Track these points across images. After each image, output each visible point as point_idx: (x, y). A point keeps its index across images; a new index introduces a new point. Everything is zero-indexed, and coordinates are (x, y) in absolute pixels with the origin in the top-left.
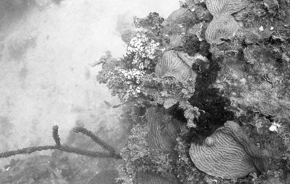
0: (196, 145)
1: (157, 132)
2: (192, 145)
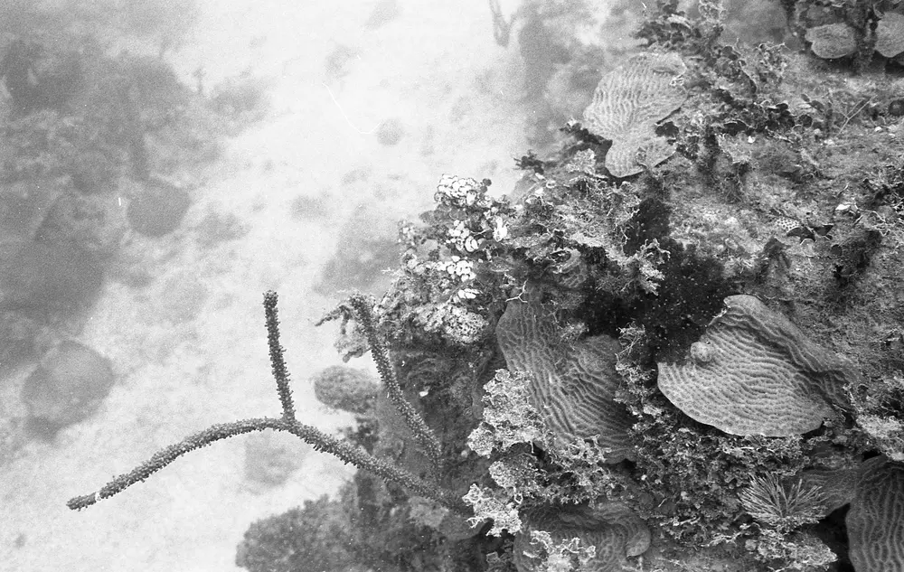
0: (670, 364)
1: (551, 389)
2: (661, 366)
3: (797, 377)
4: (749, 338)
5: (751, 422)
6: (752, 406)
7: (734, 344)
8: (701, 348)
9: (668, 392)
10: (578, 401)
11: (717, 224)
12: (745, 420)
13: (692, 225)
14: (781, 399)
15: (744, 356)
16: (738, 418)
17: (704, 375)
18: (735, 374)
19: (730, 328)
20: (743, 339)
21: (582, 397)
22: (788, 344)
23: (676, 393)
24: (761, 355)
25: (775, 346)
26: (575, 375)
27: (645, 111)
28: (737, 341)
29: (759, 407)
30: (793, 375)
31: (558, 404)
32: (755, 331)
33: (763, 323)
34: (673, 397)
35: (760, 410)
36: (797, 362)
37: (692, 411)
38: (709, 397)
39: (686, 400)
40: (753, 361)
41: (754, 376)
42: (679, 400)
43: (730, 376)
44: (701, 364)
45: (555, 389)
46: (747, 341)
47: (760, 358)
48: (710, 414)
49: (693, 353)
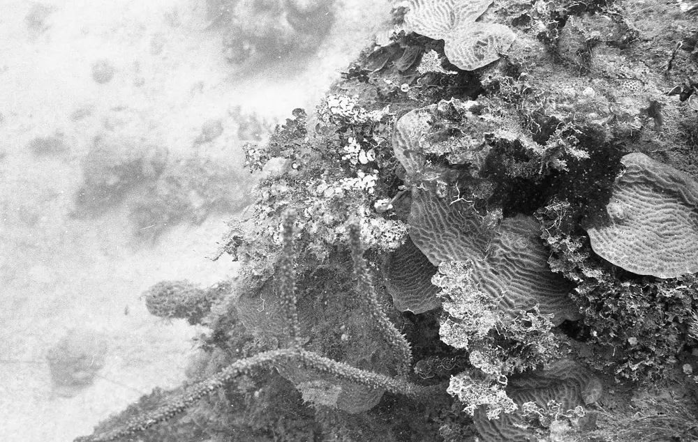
0: (598, 229)
2: (591, 232)
3: (691, 216)
4: (646, 190)
5: (676, 263)
6: (670, 249)
7: (637, 198)
8: (616, 208)
9: (604, 254)
10: (509, 278)
11: (577, 95)
12: (671, 263)
13: (556, 101)
14: (687, 238)
15: (647, 207)
16: (665, 264)
17: (625, 231)
18: (647, 224)
19: (630, 185)
20: (643, 192)
21: (511, 273)
22: (679, 188)
23: (611, 253)
24: (660, 203)
25: (670, 193)
26: (501, 256)
27: (465, 9)
28: (638, 195)
29: (675, 248)
30: (687, 215)
31: (492, 284)
32: (651, 183)
33: (657, 174)
34: (610, 257)
35: (676, 251)
36: (690, 203)
37: (630, 266)
38: (637, 250)
39: (622, 258)
40: (657, 209)
41: (662, 222)
42: (616, 259)
43: (644, 227)
44: (619, 222)
45: (485, 271)
46: (645, 193)
47: (661, 205)
48: (645, 265)
49: (610, 214)
